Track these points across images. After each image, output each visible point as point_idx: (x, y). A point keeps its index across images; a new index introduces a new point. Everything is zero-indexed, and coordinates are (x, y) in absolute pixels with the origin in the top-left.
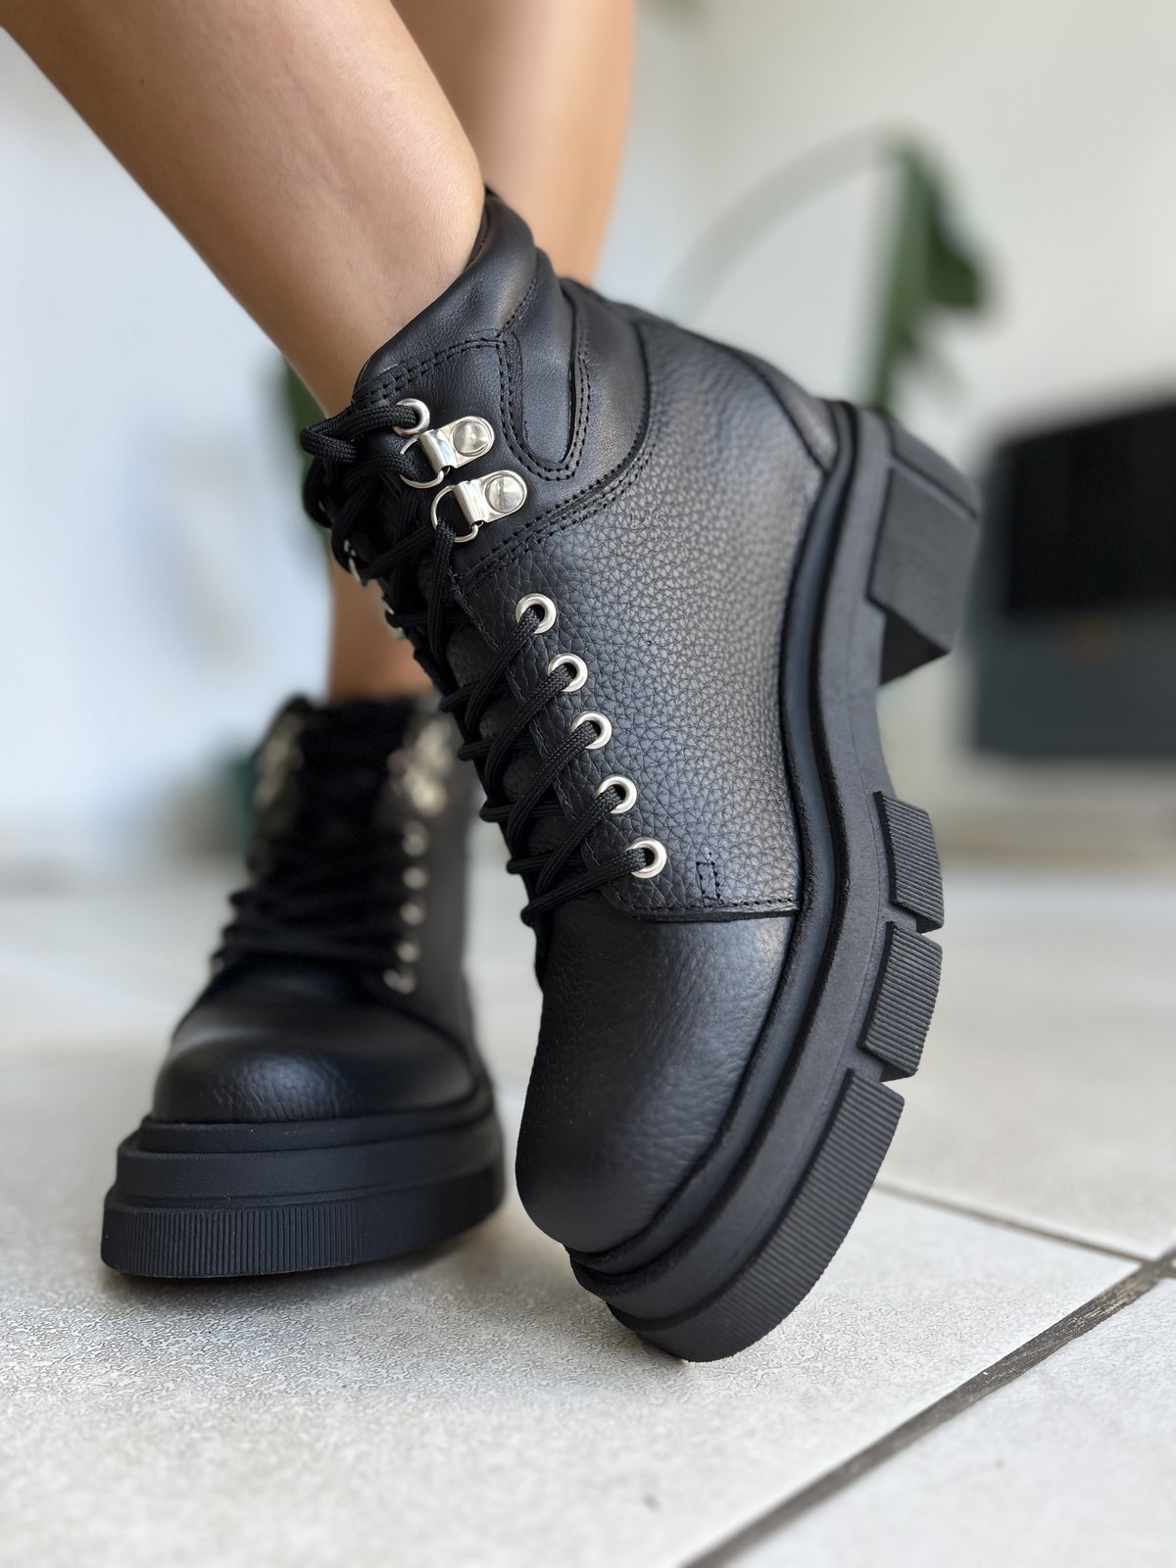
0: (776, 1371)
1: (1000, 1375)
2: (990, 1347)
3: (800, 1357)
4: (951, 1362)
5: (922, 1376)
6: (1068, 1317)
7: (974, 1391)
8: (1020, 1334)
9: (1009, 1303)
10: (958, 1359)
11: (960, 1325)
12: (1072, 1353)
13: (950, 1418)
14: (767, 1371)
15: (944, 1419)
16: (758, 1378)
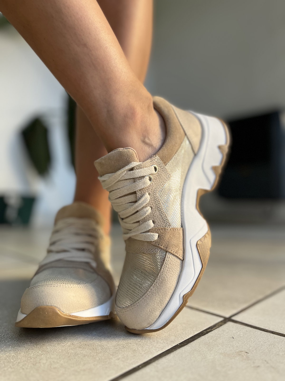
0: (129, 345)
1: (182, 345)
2: (182, 338)
3: (136, 341)
4: (171, 342)
5: (163, 345)
6: (203, 331)
7: (174, 349)
8: (190, 335)
9: (190, 328)
10: (173, 341)
11: (177, 333)
12: (201, 339)
13: (167, 355)
14: (127, 344)
15: (165, 355)
16: (125, 346)
